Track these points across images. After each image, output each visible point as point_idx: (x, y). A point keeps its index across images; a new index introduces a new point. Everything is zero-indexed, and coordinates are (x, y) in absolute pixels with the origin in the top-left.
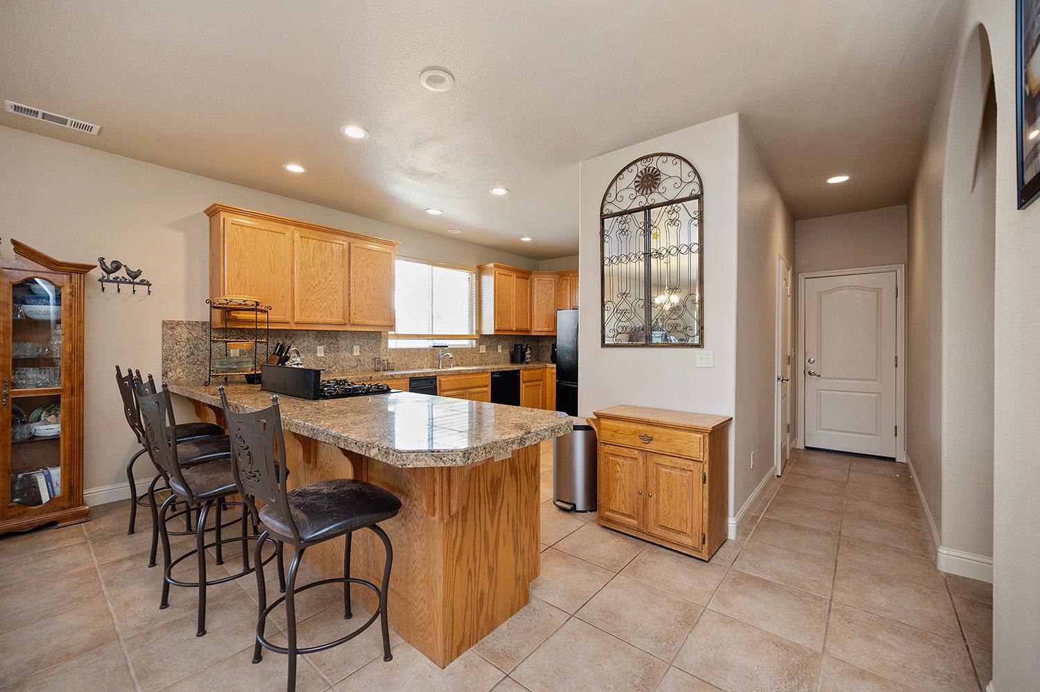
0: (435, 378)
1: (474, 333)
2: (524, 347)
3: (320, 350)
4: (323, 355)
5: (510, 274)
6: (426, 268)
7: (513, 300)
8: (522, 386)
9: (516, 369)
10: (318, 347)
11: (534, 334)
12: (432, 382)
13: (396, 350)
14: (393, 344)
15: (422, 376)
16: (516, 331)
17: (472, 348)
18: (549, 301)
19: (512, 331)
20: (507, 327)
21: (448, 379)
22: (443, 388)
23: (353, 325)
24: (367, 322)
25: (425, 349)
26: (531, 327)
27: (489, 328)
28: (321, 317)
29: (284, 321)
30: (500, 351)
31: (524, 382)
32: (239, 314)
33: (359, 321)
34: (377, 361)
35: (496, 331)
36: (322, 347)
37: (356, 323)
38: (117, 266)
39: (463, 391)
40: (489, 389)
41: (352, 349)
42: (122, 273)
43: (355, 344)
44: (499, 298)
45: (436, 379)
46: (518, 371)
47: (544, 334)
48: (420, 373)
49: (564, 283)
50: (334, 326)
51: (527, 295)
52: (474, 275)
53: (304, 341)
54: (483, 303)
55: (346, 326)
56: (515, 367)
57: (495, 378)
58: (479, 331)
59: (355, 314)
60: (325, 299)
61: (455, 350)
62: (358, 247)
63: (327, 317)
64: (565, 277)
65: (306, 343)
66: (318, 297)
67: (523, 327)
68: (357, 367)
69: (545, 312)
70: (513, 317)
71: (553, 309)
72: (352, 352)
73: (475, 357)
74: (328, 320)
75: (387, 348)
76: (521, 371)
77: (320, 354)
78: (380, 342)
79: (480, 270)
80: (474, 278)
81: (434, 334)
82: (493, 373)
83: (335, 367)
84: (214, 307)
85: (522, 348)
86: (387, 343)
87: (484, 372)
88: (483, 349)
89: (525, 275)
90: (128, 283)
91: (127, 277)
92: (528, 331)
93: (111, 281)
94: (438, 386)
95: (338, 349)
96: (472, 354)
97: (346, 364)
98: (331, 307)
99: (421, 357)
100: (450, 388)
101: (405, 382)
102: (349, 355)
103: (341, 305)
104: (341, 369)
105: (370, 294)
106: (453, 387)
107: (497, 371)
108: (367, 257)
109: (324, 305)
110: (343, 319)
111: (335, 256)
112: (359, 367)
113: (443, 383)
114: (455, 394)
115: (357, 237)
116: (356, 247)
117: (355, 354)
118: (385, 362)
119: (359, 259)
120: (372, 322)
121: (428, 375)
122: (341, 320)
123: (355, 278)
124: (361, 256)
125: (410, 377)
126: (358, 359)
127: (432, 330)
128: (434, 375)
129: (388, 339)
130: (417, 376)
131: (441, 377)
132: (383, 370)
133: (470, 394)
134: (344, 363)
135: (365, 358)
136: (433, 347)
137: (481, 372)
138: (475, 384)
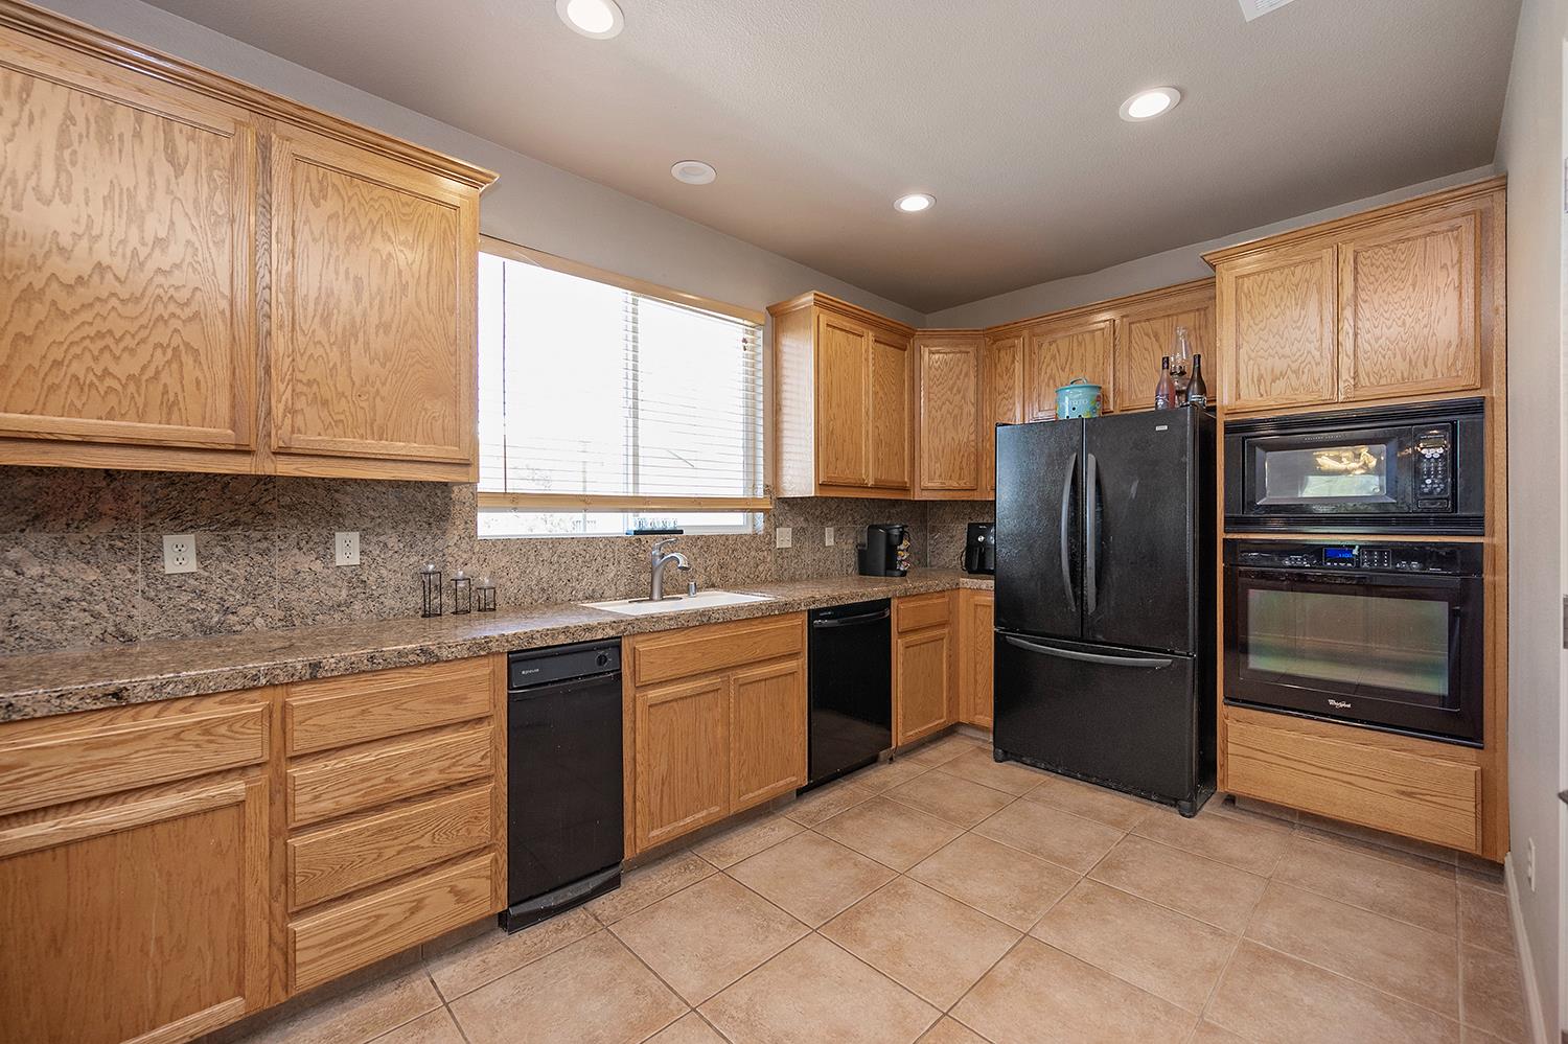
0: (615, 645)
1: (760, 493)
2: (896, 532)
3: (179, 548)
4: (191, 565)
5: (858, 328)
6: (615, 298)
7: (867, 402)
8: (898, 645)
9: (881, 596)
10: (170, 540)
11: (918, 496)
12: (602, 660)
13: (506, 545)
14: (492, 525)
15: (562, 639)
16: (876, 487)
17: (754, 536)
18: (961, 408)
19: (863, 487)
20: (849, 476)
21: (666, 641)
22: (644, 678)
23: (283, 452)
24: (349, 444)
25: (610, 541)
26: (912, 480)
27: (800, 479)
30: (829, 542)
31: (902, 634)
33: (312, 439)
35: (821, 486)
37: (294, 446)
39: (715, 680)
40: (800, 664)
41: (327, 541)
43: (341, 527)
44: (829, 396)
45: (618, 647)
46: (886, 603)
47: (947, 496)
48: (553, 632)
49: (1005, 357)
50: (191, 456)
51: (902, 394)
52: (760, 334)
54: (785, 410)
56: (874, 590)
57: (822, 629)
58: (772, 488)
59: (291, 411)
61: (704, 544)
62: (310, 162)
64: (1008, 342)
65: (105, 525)
67: (894, 476)
68: (349, 604)
69: (949, 438)
70: (867, 449)
71: (972, 429)
72: (325, 555)
73: (763, 562)
75: (472, 536)
76: (894, 603)
77: (179, 562)
78: (445, 519)
79: (777, 319)
80: (760, 342)
81: (644, 491)
82: (813, 614)
83: (249, 610)
85: (888, 535)
86: (471, 522)
87: (785, 611)
88: (784, 538)
89: (899, 338)
92: (904, 489)
94: (626, 671)
95: (265, 544)
96: (753, 553)
97: (299, 599)
98: (165, 378)
99: (594, 566)
100: (669, 673)
101: (487, 671)
102: (318, 566)
103: (223, 374)
104: (280, 614)
105: (367, 344)
106: (683, 671)
107: (825, 605)
108: (354, 203)
109: (129, 366)
110: (233, 426)
111: (189, 171)
112: (357, 606)
113: (643, 660)
114: (689, 693)
115: (301, 119)
116: (298, 158)
117: (340, 560)
118: (461, 585)
119: (317, 205)
120: (372, 446)
121: (588, 637)
122: (223, 433)
123: (292, 276)
124: (325, 197)
125: (508, 647)
126: (355, 579)
127: (636, 483)
128: (612, 633)
129: (474, 508)
130: (539, 643)
131: (639, 638)
132: (456, 613)
133: (740, 685)
134: (294, 595)
135: (384, 572)
136: (636, 533)
137: (777, 612)
138: (759, 653)
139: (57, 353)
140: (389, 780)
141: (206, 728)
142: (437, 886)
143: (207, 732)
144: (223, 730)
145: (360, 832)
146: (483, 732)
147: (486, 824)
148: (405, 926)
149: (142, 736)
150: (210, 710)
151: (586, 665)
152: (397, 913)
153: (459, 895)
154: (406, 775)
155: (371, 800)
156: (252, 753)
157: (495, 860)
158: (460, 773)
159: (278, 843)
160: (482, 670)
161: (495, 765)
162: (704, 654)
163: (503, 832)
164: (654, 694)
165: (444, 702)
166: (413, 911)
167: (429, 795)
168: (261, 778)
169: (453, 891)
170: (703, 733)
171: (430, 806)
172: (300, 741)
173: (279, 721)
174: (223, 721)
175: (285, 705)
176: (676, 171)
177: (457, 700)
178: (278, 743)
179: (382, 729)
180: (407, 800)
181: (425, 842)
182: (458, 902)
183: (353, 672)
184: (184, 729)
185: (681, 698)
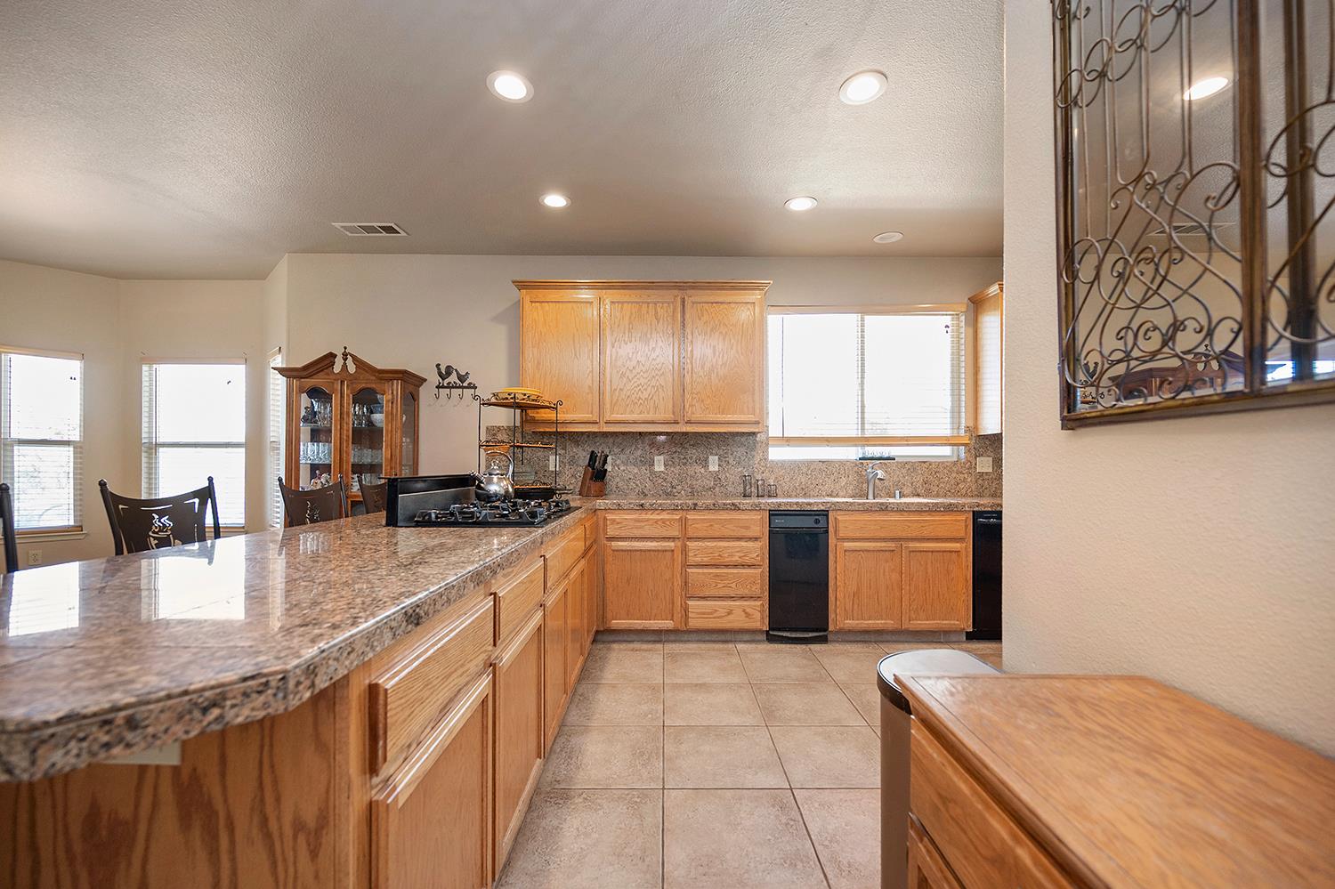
0: (825, 514)
1: (962, 432)
3: (659, 461)
4: (662, 469)
10: (656, 458)
12: (817, 521)
13: (782, 465)
14: (776, 454)
15: (795, 508)
17: (956, 463)
21: (856, 517)
22: (842, 535)
23: (690, 423)
24: (711, 417)
25: (842, 463)
28: (640, 413)
29: (591, 420)
32: (538, 413)
33: (698, 416)
34: (745, 480)
36: (662, 457)
37: (693, 419)
38: (449, 370)
39: (892, 545)
41: (706, 460)
42: (453, 378)
43: (711, 454)
45: (827, 516)
48: (791, 504)
50: (660, 425)
52: (963, 318)
53: (637, 449)
55: (678, 426)
57: (983, 525)
58: (972, 428)
59: (691, 406)
60: (645, 387)
61: (912, 466)
62: (697, 303)
63: (648, 413)
65: (639, 452)
66: (636, 384)
68: (715, 488)
72: (706, 466)
73: (964, 480)
74: (650, 417)
75: (766, 460)
77: (659, 467)
78: (753, 450)
79: (977, 306)
80: (963, 322)
81: (868, 434)
82: (976, 515)
83: (680, 487)
84: (483, 404)
86: (766, 452)
87: (949, 509)
88: (984, 465)
90: (458, 388)
91: (458, 381)
93: (446, 387)
94: (831, 530)
95: (685, 461)
96: (954, 475)
97: (697, 484)
98: (654, 398)
99: (832, 477)
100: (858, 535)
101: (759, 517)
102: (703, 470)
103: (670, 393)
104: (690, 490)
105: (717, 373)
106: (867, 535)
107: (990, 509)
108: (713, 315)
109: (645, 395)
110: (674, 413)
111: (661, 321)
112: (717, 489)
113: (841, 525)
114: (872, 548)
115: (695, 286)
116: (693, 303)
117: (711, 468)
118: (760, 483)
119: (700, 319)
120: (720, 417)
121: (809, 508)
122: (670, 417)
123: (692, 351)
124: (703, 316)
125: (769, 508)
126: (716, 477)
127: (863, 429)
128: (823, 508)
129: (767, 445)
130: (783, 508)
131: (839, 513)
132: (758, 496)
133: (910, 552)
134: (694, 483)
135: (728, 475)
136: (860, 459)
137: (942, 509)
138: (926, 533)
139: (628, 393)
140: (720, 555)
141: (664, 521)
142: (739, 606)
143: (663, 523)
144: (668, 523)
145: (710, 574)
146: (758, 544)
147: (758, 586)
148: (725, 619)
149: (648, 520)
150: (665, 516)
151: (808, 522)
152: (722, 612)
153: (748, 615)
154: (726, 555)
155: (713, 562)
156: (676, 533)
157: (762, 605)
158: (747, 560)
159: (684, 570)
160: (756, 516)
161: (763, 560)
162: (882, 528)
163: (767, 594)
164: (848, 545)
165: (741, 527)
166: (729, 614)
167: (735, 566)
168: (679, 543)
169: (744, 611)
170: (882, 575)
171: (735, 571)
172: (690, 534)
173: (684, 522)
174: (668, 520)
175: (686, 518)
176: (876, 240)
177: (747, 528)
178: (684, 533)
179: (717, 534)
180: (727, 566)
181: (733, 585)
182: (747, 617)
183: (708, 509)
184: (658, 520)
185: (866, 550)
